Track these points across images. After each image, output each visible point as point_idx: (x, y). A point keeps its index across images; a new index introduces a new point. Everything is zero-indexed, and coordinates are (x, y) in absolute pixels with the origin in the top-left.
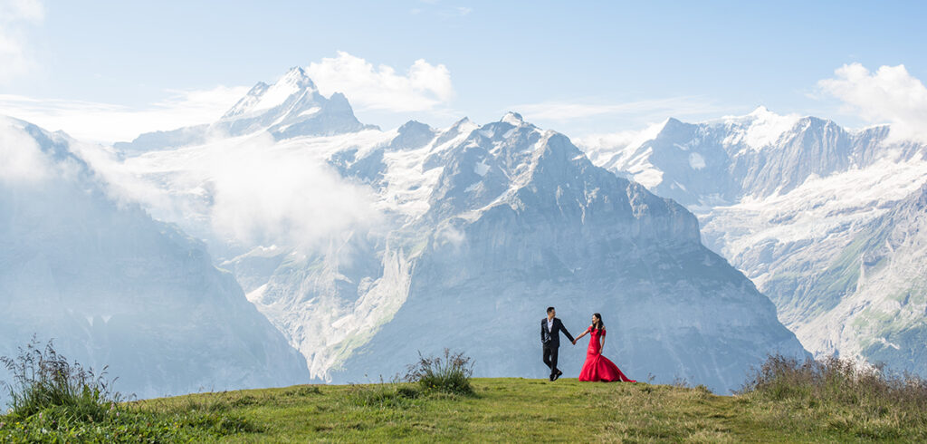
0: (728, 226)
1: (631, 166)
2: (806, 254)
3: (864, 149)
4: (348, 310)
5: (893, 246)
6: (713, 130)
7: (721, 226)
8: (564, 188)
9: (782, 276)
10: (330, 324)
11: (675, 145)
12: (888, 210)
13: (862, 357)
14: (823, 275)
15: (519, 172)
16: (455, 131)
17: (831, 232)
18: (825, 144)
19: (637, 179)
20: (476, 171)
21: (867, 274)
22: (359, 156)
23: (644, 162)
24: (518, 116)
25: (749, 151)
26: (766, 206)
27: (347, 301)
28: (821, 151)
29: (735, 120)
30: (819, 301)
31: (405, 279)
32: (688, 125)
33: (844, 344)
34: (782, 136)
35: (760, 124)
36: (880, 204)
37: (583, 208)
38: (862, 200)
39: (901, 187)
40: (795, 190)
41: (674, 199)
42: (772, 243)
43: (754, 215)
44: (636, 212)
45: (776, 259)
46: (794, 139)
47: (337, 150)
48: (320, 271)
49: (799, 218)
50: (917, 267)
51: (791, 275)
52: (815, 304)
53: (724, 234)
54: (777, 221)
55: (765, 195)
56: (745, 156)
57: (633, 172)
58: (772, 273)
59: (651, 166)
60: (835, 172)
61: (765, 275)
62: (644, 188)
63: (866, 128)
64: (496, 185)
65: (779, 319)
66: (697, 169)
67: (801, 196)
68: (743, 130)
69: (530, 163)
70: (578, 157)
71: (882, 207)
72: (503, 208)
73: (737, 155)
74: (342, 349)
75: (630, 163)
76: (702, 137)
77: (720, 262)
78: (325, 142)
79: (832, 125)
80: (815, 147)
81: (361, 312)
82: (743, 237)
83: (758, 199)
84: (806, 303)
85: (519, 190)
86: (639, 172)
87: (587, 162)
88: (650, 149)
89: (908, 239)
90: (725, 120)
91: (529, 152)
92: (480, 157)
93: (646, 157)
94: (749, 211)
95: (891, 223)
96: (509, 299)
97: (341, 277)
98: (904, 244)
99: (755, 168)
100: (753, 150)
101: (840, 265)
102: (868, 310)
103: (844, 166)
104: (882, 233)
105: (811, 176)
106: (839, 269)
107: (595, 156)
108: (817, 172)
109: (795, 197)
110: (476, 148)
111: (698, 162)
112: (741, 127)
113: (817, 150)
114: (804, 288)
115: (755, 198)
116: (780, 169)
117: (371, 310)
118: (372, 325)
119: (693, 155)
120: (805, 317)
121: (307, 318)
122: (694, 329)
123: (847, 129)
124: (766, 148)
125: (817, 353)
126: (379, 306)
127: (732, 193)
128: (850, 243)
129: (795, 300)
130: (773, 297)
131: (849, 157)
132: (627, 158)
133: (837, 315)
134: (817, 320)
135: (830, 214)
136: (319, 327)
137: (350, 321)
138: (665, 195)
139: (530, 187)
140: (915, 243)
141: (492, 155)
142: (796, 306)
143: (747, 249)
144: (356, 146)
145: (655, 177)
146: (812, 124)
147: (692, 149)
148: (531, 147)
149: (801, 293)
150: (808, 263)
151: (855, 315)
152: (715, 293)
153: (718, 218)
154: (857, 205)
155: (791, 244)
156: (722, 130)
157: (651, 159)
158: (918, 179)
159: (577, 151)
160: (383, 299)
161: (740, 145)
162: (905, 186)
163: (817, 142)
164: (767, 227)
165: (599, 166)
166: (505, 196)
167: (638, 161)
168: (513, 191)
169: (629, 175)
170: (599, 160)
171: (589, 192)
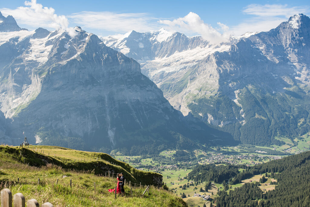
0: (150, 67)
1: (119, 46)
2: (173, 76)
3: (193, 43)
4: (19, 96)
5: (198, 74)
6: (147, 35)
7: (148, 67)
8: (96, 53)
9: (166, 83)
10: (12, 101)
11: (134, 40)
12: (198, 63)
13: (187, 107)
14: (178, 82)
15: (80, 48)
16: (56, 33)
17: (181, 69)
18: (181, 41)
19: (122, 51)
20: (64, 47)
21: (190, 82)
22: (20, 40)
24: (79, 28)
25: (158, 43)
26: (162, 61)
27: (18, 93)
28: (180, 43)
29: (154, 32)
30: (176, 90)
31: (40, 85)
32: (139, 33)
33: (182, 103)
34: (168, 38)
35: (161, 34)
36: (196, 61)
37: (103, 61)
38: (191, 59)
39: (202, 56)
40: (171, 56)
41: (133, 58)
42: (163, 72)
43: (158, 64)
44: (120, 62)
45: (165, 77)
46: (172, 39)
47: (11, 37)
48: (7, 82)
49: (172, 65)
50: (204, 80)
51: (168, 82)
52: (175, 91)
53: (149, 69)
54: (165, 65)
55: (162, 57)
56: (157, 44)
57: (120, 49)
58: (163, 82)
59: (126, 46)
60: (184, 50)
61: (161, 83)
62: (123, 54)
63: (193, 37)
64: (72, 52)
65: (164, 96)
66: (141, 48)
67: (173, 58)
68: (156, 36)
69: (84, 45)
70: (101, 43)
71: (196, 62)
72: (75, 60)
73: (154, 44)
74: (17, 110)
75: (119, 45)
76: (143, 37)
77: (147, 79)
78: (6, 34)
79: (184, 35)
80: (178, 43)
81: (24, 97)
82: (155, 71)
83: (160, 58)
84: (173, 91)
85: (80, 54)
86: (122, 49)
87: (104, 45)
88: (126, 41)
89: (202, 72)
90: (150, 32)
91: (84, 41)
92: (66, 42)
93: (125, 44)
94: (157, 62)
95: (198, 67)
96: (77, 91)
97: (16, 84)
98: (201, 73)
99: (159, 48)
100: (159, 42)
101: (183, 79)
102: (190, 93)
103: (186, 49)
104: (195, 70)
105: (176, 51)
106: (183, 81)
107: (107, 43)
108: (178, 50)
109: (171, 58)
110: (64, 39)
111: (141, 46)
112: (156, 35)
113: (179, 43)
114: (172, 87)
115: (159, 58)
116: (167, 49)
117: (27, 96)
118: (28, 101)
119: (140, 43)
120: (172, 96)
121: (3, 99)
122: (138, 99)
123: (188, 37)
124: (163, 42)
125: (175, 106)
126: (30, 94)
127: (152, 56)
128: (186, 73)
129: (169, 90)
130: (163, 89)
131: (188, 46)
132: (118, 43)
133: (181, 95)
134: (175, 96)
135: (181, 64)
136: (8, 102)
137: (20, 100)
138: (130, 57)
139: (84, 53)
140: (204, 73)
141: (70, 41)
142: (170, 92)
143: (156, 74)
144: (18, 36)
145: (127, 50)
146: (177, 35)
147: (140, 41)
148: (84, 39)
149: (171, 88)
150: (174, 79)
151: (186, 95)
152: (145, 89)
153: (147, 64)
154: (189, 61)
155: (169, 73)
156: (149, 35)
157: (126, 44)
158: (207, 53)
159: (100, 41)
160: (32, 92)
161: (155, 40)
162: (203, 55)
163: (179, 40)
164: (162, 67)
165: (108, 46)
166: (75, 56)
167: (122, 45)
168: (78, 54)
169: (118, 50)
170: (109, 44)
171: (105, 55)
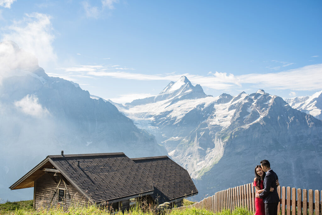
1: (308, 108)
4: (203, 159)
8: (280, 116)
10: (196, 164)
15: (263, 111)
16: (239, 97)
19: (311, 113)
20: (247, 111)
22: (206, 106)
23: (313, 106)
24: (263, 91)
27: (202, 156)
31: (222, 149)
37: (288, 124)
44: (309, 125)
47: (198, 104)
48: (193, 146)
57: (308, 110)
59: (316, 108)
62: (312, 116)
64: (255, 115)
69: (267, 108)
70: (286, 105)
72: (258, 124)
74: (201, 172)
75: (308, 107)
78: (194, 101)
81: (207, 160)
85: (263, 118)
86: (311, 110)
87: (289, 107)
88: (316, 101)
91: (267, 103)
92: (249, 106)
93: (314, 104)
96: (260, 157)
97: (200, 148)
107: (293, 104)
110: (247, 103)
117: (210, 160)
118: (211, 165)
121: (189, 162)
126: (213, 158)
132: (307, 104)
136: (193, 165)
137: (203, 163)
139: (267, 116)
141: (253, 105)
144: (204, 103)
148: (268, 102)
157: (316, 105)
159: (285, 103)
160: (215, 156)
165: (294, 108)
166: (258, 120)
167: (311, 106)
168: (261, 118)
169: (307, 111)
170: (295, 106)
171: (290, 118)
